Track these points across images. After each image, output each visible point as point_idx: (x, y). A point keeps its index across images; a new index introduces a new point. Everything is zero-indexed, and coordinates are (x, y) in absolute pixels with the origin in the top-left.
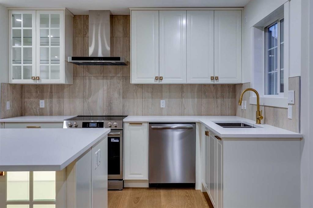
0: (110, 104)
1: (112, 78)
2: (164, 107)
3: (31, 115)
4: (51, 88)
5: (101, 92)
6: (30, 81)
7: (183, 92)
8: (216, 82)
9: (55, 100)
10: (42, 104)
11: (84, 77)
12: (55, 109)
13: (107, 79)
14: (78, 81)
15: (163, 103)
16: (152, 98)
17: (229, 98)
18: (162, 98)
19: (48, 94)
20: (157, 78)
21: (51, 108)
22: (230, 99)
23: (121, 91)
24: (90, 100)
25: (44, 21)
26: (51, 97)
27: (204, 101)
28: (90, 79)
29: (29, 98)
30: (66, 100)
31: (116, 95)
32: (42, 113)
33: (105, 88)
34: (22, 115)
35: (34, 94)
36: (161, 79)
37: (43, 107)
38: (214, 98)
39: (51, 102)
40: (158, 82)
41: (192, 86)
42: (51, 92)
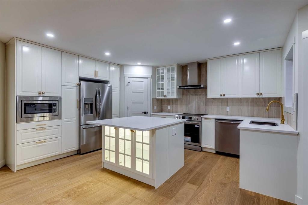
0: (199, 108)
1: (200, 95)
2: (229, 111)
3: (165, 112)
4: (173, 100)
5: (194, 102)
6: (163, 97)
7: (241, 102)
8: (260, 97)
9: (174, 106)
10: (169, 107)
11: (187, 95)
12: (174, 110)
13: (198, 96)
14: (184, 97)
15: (228, 109)
16: (221, 106)
17: (275, 106)
18: (227, 106)
19: (172, 103)
20: (221, 95)
21: (173, 109)
22: (275, 108)
23: (205, 102)
24: (189, 106)
25: (168, 70)
26: (173, 104)
27: (256, 108)
28: (189, 96)
29: (164, 105)
30: (179, 106)
31: (202, 104)
32: (169, 111)
33: (197, 100)
34: (161, 112)
35: (166, 103)
36: (224, 95)
37: (170, 109)
38: (263, 106)
39: (173, 107)
40: (222, 97)
41: (247, 99)
42: (173, 102)
